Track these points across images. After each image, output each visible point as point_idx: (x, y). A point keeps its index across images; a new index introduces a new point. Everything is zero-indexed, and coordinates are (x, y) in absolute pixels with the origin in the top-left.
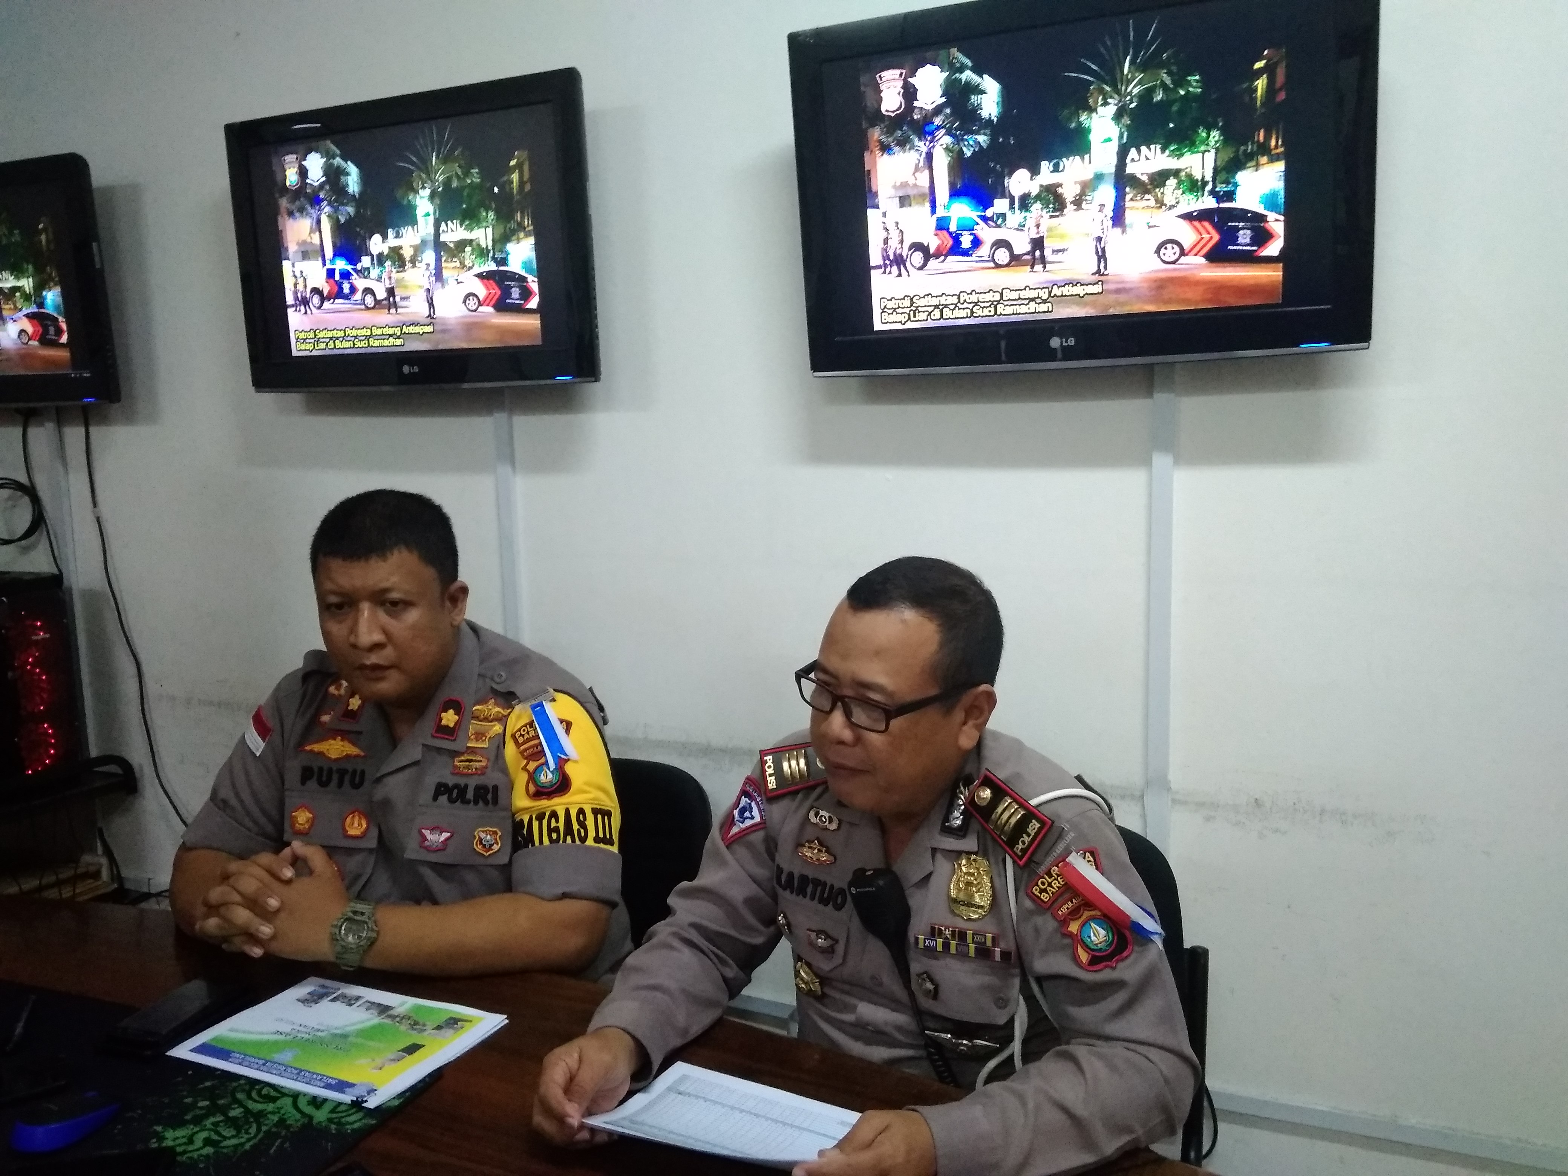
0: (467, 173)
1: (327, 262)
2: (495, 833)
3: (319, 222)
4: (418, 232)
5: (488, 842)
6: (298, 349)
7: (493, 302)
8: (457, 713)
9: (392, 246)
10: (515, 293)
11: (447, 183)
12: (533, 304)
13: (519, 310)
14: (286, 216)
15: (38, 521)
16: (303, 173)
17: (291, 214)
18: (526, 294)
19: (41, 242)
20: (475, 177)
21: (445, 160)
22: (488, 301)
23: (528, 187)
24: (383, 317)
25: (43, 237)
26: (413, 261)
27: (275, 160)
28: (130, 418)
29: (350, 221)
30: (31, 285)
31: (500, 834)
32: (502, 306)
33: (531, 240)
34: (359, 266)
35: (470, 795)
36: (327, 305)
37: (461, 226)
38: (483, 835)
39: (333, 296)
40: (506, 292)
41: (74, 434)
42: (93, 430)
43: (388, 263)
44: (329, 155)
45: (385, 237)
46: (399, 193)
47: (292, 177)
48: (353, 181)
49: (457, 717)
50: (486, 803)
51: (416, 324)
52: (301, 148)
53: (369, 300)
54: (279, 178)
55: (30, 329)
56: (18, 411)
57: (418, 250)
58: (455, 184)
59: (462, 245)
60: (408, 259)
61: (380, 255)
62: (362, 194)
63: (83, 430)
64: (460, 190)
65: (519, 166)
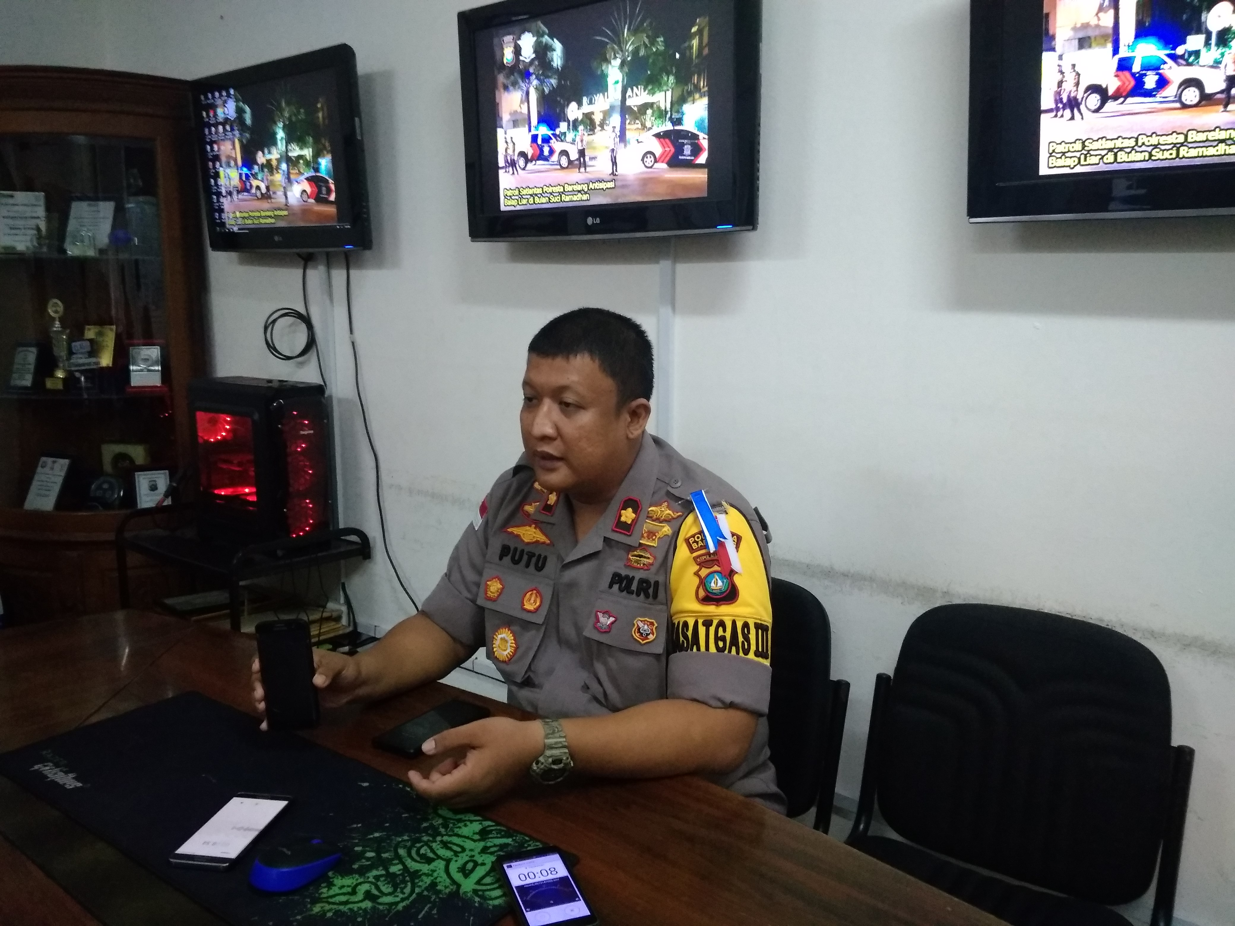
0: (653, 42)
1: (533, 128)
2: (652, 624)
3: (528, 93)
4: (608, 98)
5: (645, 631)
6: (506, 205)
7: (668, 158)
8: (635, 512)
9: (585, 112)
10: (687, 150)
11: (636, 52)
12: (702, 159)
13: (690, 165)
14: (502, 90)
15: (311, 343)
16: (517, 51)
17: (506, 88)
18: (697, 150)
19: (318, 118)
20: (660, 44)
21: (635, 31)
22: (662, 159)
23: (706, 51)
24: (574, 176)
25: (320, 115)
26: (602, 125)
27: (496, 41)
28: (379, 264)
29: (553, 91)
30: (311, 154)
31: (656, 625)
32: (675, 162)
33: (705, 101)
34: (557, 132)
35: (634, 587)
36: (530, 166)
37: (645, 91)
38: (641, 625)
39: (535, 159)
40: (679, 150)
41: (339, 275)
42: (352, 272)
43: (581, 128)
44: (539, 34)
45: (580, 104)
46: (595, 64)
47: (508, 55)
48: (557, 58)
49: (634, 515)
50: (647, 596)
51: (600, 181)
52: (516, 29)
53: (564, 161)
54: (498, 57)
55: (309, 190)
56: (299, 255)
57: (607, 114)
58: (642, 53)
59: (644, 107)
60: (597, 123)
61: (575, 121)
62: (564, 67)
63: (344, 272)
64: (646, 58)
65: (700, 32)
